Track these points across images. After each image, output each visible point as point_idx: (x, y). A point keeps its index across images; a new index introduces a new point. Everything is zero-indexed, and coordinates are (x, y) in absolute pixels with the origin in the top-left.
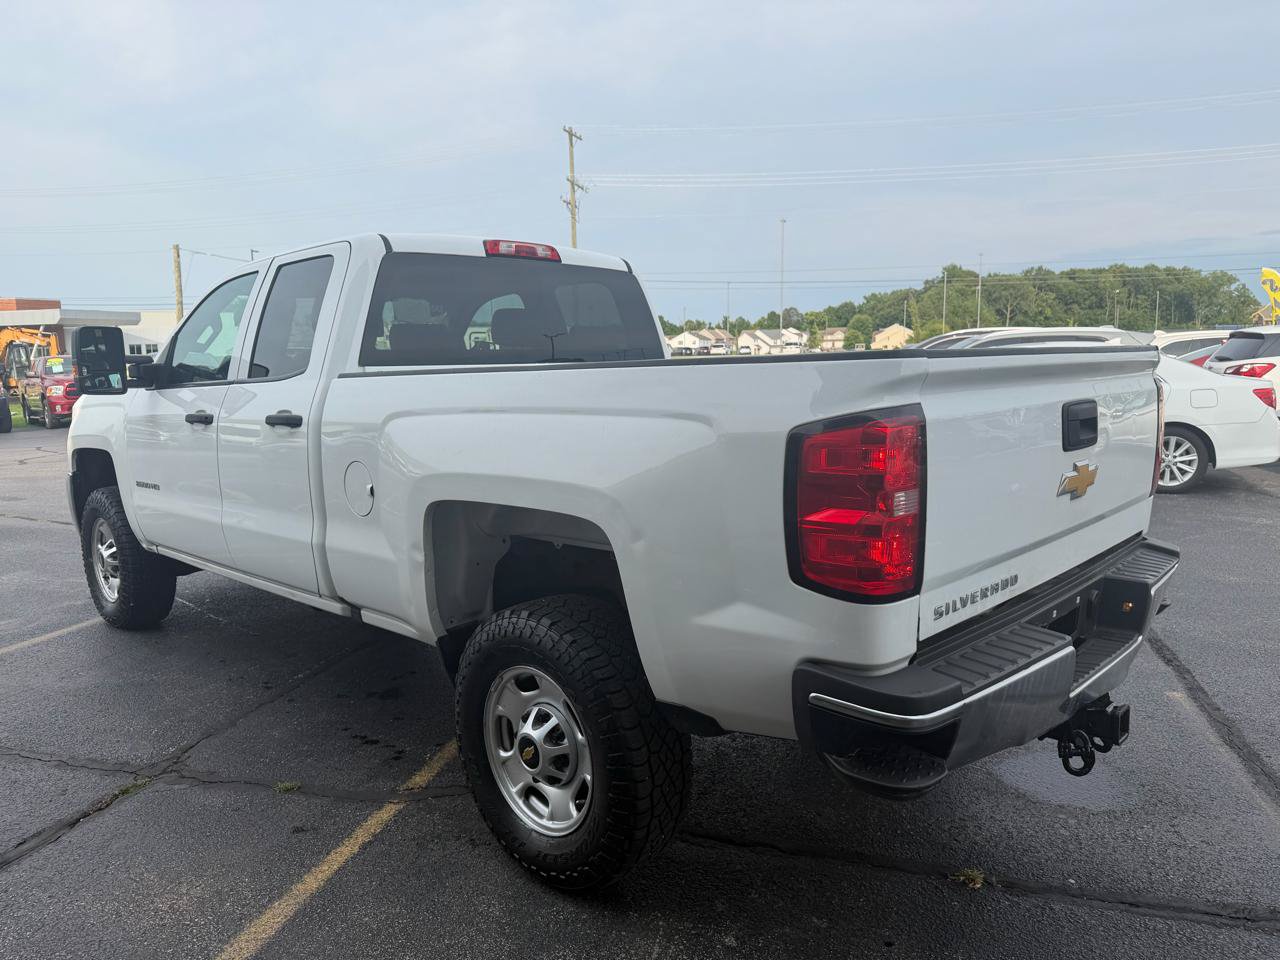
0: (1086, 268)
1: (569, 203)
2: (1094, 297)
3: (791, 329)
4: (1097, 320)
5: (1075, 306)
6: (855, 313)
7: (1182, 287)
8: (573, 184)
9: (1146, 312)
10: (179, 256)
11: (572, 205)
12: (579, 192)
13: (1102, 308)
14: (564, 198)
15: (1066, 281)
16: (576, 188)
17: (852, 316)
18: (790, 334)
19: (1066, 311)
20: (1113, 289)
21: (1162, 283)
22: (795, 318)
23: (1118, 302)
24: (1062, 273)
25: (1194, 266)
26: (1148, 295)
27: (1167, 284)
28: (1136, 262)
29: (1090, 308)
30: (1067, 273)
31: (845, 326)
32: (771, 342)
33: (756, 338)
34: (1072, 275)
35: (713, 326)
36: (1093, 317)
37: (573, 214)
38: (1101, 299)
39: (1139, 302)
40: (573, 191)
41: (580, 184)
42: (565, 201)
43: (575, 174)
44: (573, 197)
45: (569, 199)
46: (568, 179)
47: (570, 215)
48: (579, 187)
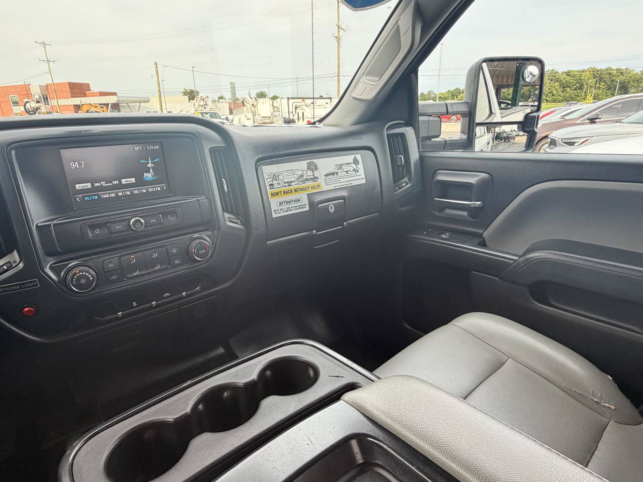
0: (575, 70)
1: (336, 37)
2: (578, 84)
4: (578, 95)
5: (568, 89)
6: (460, 93)
7: (624, 78)
8: (339, 27)
9: (603, 91)
10: (157, 68)
11: (338, 38)
12: (341, 31)
13: (582, 89)
14: (334, 35)
15: (565, 75)
16: (340, 29)
17: (459, 95)
19: (563, 92)
20: (588, 79)
21: (614, 76)
22: (432, 96)
23: (590, 86)
24: (563, 72)
25: (631, 67)
26: (606, 83)
27: (616, 77)
28: (601, 66)
29: (575, 89)
30: (566, 73)
34: (568, 74)
36: (576, 94)
37: (338, 42)
38: (582, 85)
39: (601, 86)
40: (339, 31)
41: (342, 27)
42: (335, 36)
43: (340, 22)
44: (339, 35)
45: (337, 35)
46: (336, 25)
47: (337, 43)
48: (342, 29)
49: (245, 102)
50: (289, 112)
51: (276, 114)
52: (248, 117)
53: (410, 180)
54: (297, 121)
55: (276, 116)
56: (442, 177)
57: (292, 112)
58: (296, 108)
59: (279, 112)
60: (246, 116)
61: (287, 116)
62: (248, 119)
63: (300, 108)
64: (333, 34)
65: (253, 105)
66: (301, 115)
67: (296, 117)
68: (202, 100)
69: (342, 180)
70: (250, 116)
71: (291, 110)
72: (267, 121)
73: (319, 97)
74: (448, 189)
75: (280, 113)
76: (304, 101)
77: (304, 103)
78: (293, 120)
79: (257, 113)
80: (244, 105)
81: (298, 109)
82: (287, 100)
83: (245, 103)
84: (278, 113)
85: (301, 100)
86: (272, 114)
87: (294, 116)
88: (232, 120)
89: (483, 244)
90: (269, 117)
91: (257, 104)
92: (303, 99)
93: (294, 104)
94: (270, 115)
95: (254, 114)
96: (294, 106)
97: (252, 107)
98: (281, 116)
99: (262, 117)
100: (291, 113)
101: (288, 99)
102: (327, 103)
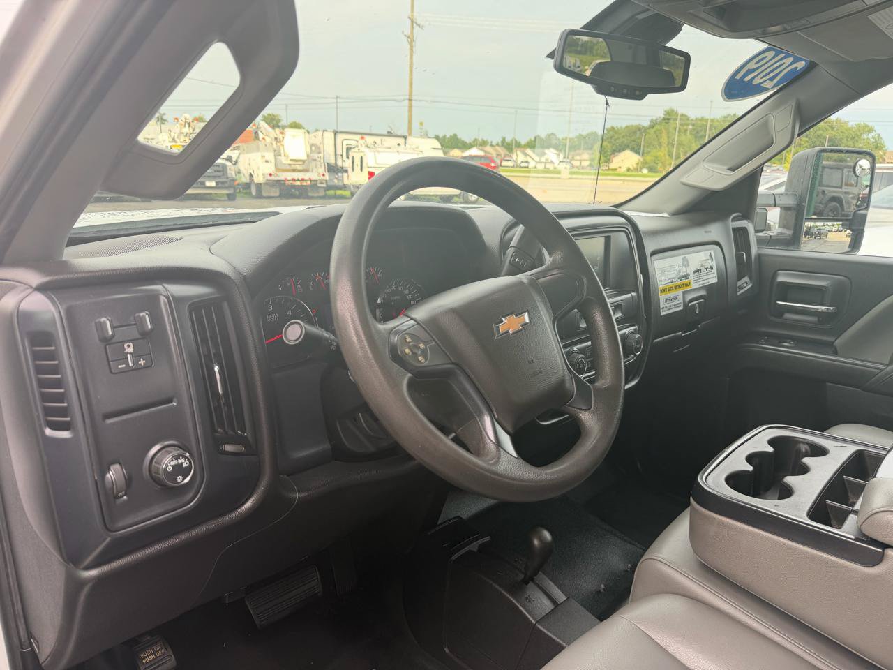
1: (408, 37)
3: (552, 150)
8: (412, 22)
11: (411, 39)
12: (416, 28)
14: (406, 33)
16: (415, 25)
18: (551, 154)
22: (555, 141)
31: (591, 149)
32: (537, 159)
33: (526, 155)
35: (494, 143)
37: (411, 45)
40: (413, 28)
41: (418, 22)
42: (405, 35)
43: (415, 14)
44: (412, 32)
45: (409, 34)
46: (409, 18)
47: (409, 46)
48: (417, 24)
49: (259, 133)
50: (336, 155)
51: (315, 156)
52: (266, 158)
53: (750, 278)
54: (350, 170)
55: (315, 160)
56: (782, 278)
57: (342, 155)
58: (348, 149)
59: (320, 153)
60: (263, 157)
61: (332, 161)
62: (267, 161)
63: (356, 149)
64: (403, 32)
65: (276, 139)
66: (357, 161)
67: (347, 164)
68: (187, 125)
69: (704, 278)
70: (270, 156)
71: (339, 152)
72: (299, 167)
73: (385, 133)
74: (788, 291)
75: (321, 155)
76: (363, 138)
77: (362, 142)
78: (342, 167)
79: (282, 152)
80: (257, 138)
81: (353, 150)
82: (332, 134)
83: (261, 136)
84: (319, 155)
85: (357, 137)
86: (308, 156)
87: (343, 161)
88: (236, 162)
89: (836, 353)
90: (304, 161)
91: (283, 138)
92: (363, 135)
93: (345, 142)
94: (304, 157)
95: (277, 153)
96: (345, 147)
97: (274, 143)
98: (322, 161)
99: (291, 160)
100: (339, 157)
101: (336, 133)
102: (399, 145)
